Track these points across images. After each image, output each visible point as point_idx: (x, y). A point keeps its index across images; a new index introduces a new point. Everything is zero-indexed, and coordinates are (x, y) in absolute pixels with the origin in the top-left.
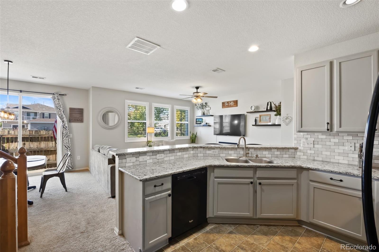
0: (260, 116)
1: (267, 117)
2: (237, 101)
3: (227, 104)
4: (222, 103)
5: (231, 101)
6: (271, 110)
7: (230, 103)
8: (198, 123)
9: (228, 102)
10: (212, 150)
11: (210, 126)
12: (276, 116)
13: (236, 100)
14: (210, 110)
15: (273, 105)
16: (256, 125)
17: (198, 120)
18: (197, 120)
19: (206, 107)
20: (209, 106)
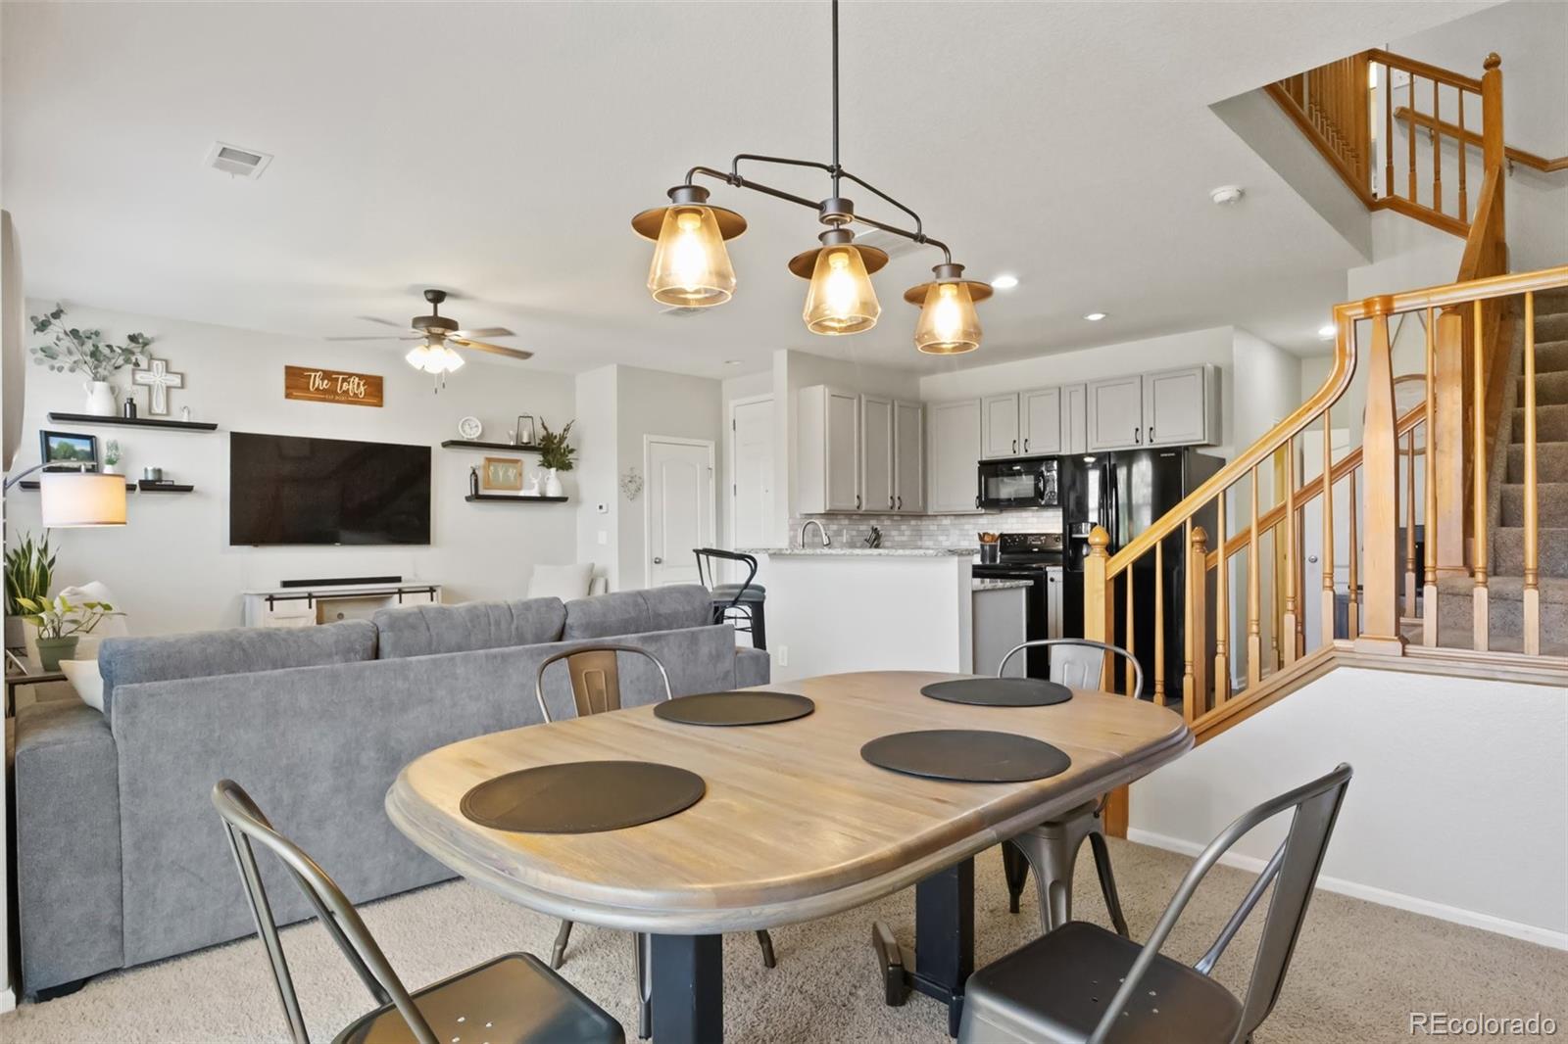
0: (489, 463)
1: (512, 470)
2: (381, 379)
3: (319, 383)
4: (288, 368)
5: (351, 375)
7: (344, 380)
9: (327, 375)
11: (188, 489)
12: (543, 469)
13: (376, 374)
16: (476, 497)
17: (60, 446)
18: (53, 443)
19: (136, 364)
20: (166, 363)
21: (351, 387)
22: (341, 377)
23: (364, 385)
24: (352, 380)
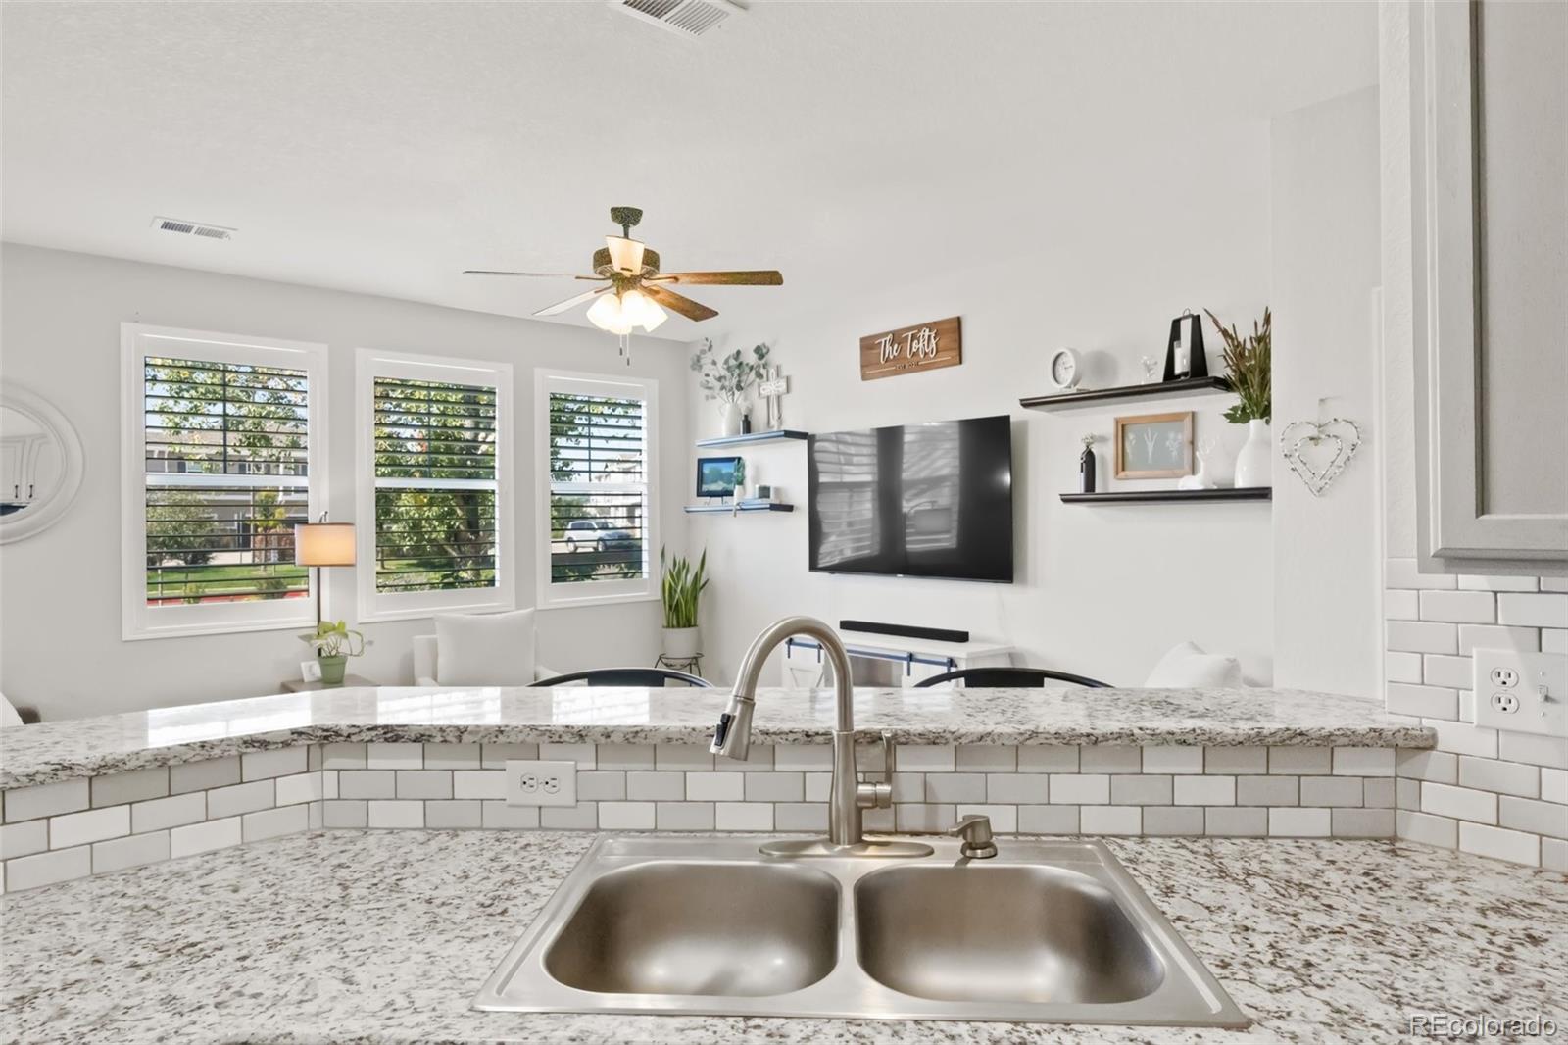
0: (1122, 428)
1: (1172, 435)
2: (959, 320)
3: (892, 351)
4: (863, 340)
5: (920, 328)
6: (1199, 375)
7: (914, 338)
8: (714, 487)
9: (897, 337)
10: (509, 764)
11: (786, 508)
12: (1239, 425)
13: (954, 314)
14: (786, 400)
15: (1213, 342)
16: (1090, 494)
17: (712, 471)
18: (707, 468)
19: (759, 376)
20: (778, 369)
21: (921, 345)
22: (910, 334)
23: (935, 338)
24: (922, 334)
